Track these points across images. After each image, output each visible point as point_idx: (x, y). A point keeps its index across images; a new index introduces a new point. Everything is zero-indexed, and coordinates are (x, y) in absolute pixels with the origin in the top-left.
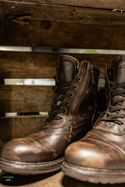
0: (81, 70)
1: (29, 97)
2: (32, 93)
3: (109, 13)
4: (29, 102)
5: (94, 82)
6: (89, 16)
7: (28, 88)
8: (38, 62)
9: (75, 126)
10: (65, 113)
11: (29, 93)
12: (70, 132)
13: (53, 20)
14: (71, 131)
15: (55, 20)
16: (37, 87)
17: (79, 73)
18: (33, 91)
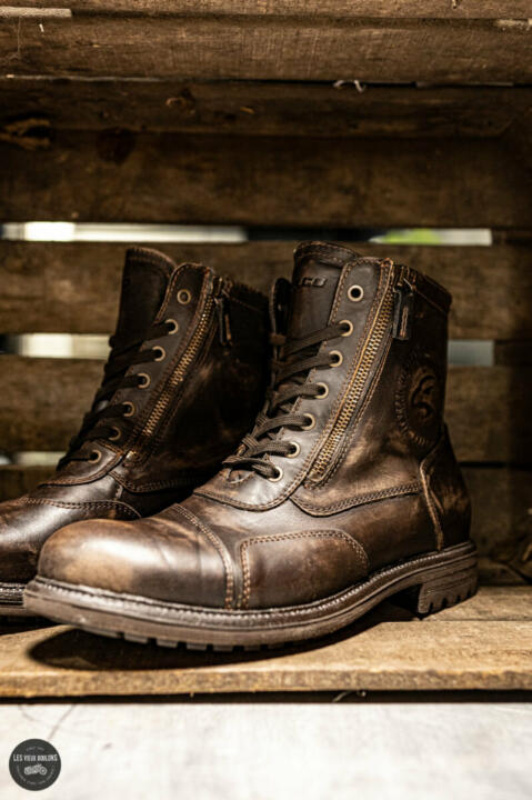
0: (175, 294)
1: (52, 398)
2: (64, 384)
3: (319, 96)
4: (53, 417)
5: (229, 337)
6: (248, 107)
7: (49, 368)
8: (86, 275)
9: (138, 482)
10: (111, 439)
11: (54, 384)
12: (115, 501)
13: (137, 128)
14: (119, 500)
15: (144, 127)
16: (81, 366)
17: (164, 306)
18: (67, 379)
